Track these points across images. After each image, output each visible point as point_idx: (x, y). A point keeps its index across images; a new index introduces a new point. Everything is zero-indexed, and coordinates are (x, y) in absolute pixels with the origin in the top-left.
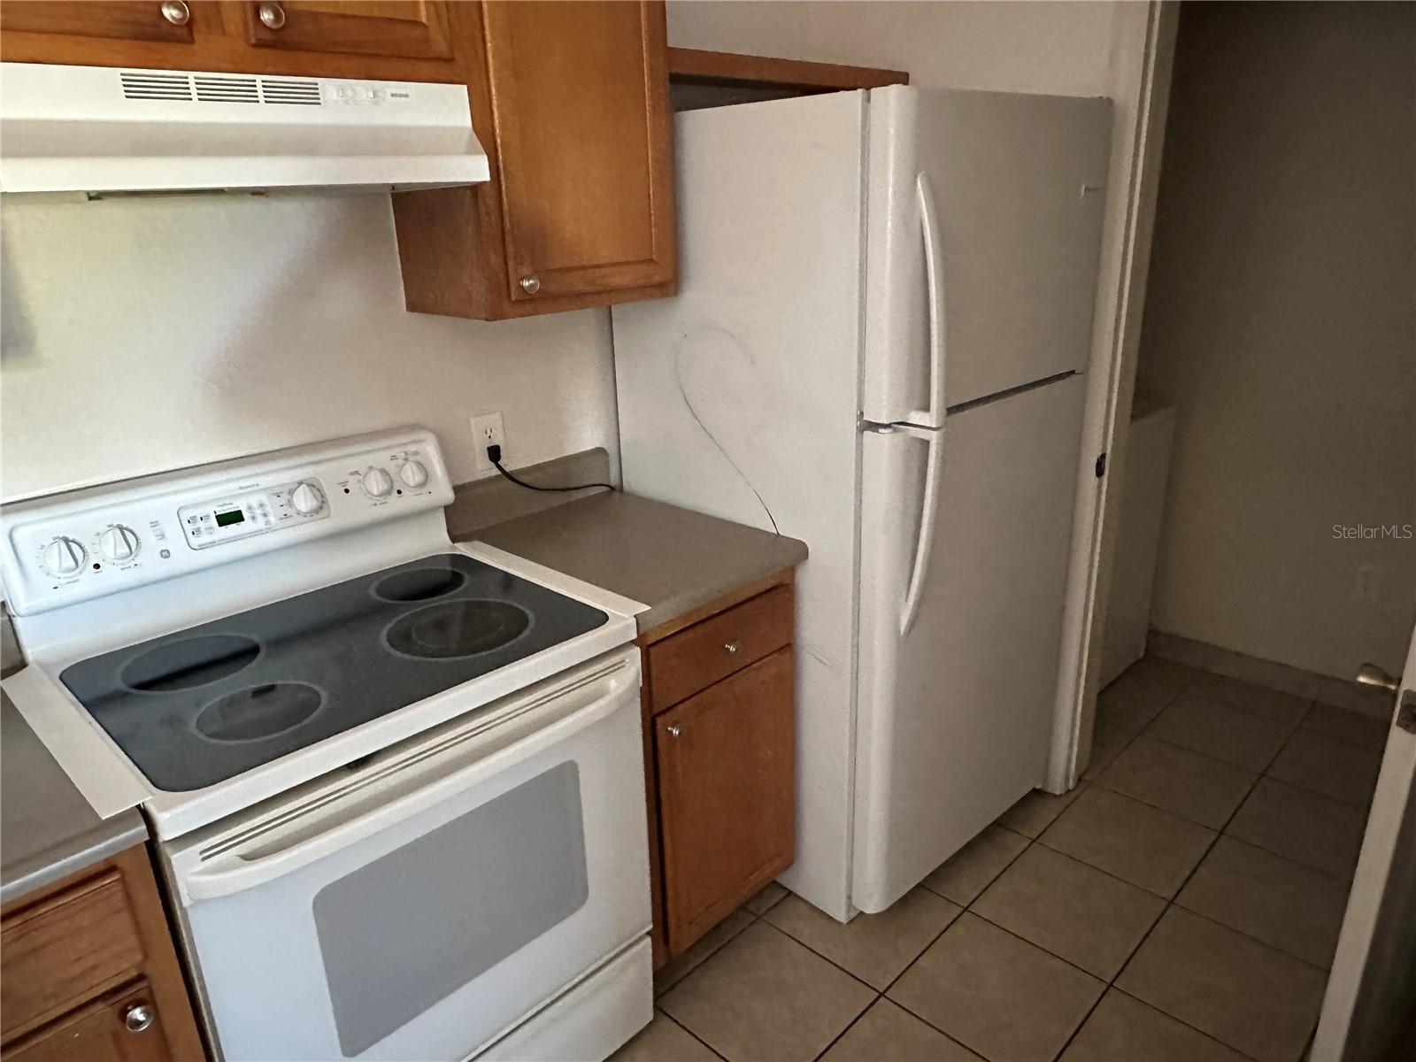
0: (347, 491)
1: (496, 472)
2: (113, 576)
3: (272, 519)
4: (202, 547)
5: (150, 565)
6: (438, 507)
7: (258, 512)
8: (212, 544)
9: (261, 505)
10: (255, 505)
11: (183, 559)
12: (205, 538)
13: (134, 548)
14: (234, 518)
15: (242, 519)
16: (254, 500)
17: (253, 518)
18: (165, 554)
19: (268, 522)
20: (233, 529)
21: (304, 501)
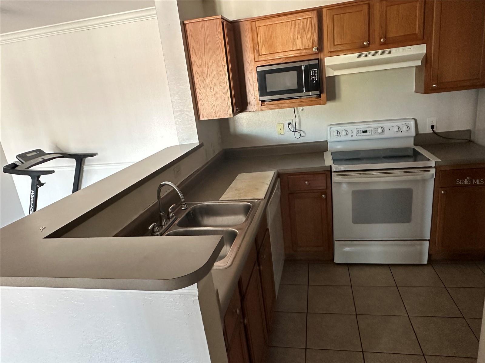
0: (390, 130)
1: (432, 132)
2: (343, 138)
3: (373, 133)
4: (358, 136)
5: (349, 137)
6: (412, 137)
7: (370, 131)
8: (360, 136)
9: (371, 130)
10: (370, 130)
11: (355, 137)
12: (360, 134)
13: (347, 134)
14: (366, 132)
15: (367, 132)
16: (370, 129)
17: (369, 132)
18: (352, 136)
19: (372, 133)
20: (365, 134)
21: (380, 130)
